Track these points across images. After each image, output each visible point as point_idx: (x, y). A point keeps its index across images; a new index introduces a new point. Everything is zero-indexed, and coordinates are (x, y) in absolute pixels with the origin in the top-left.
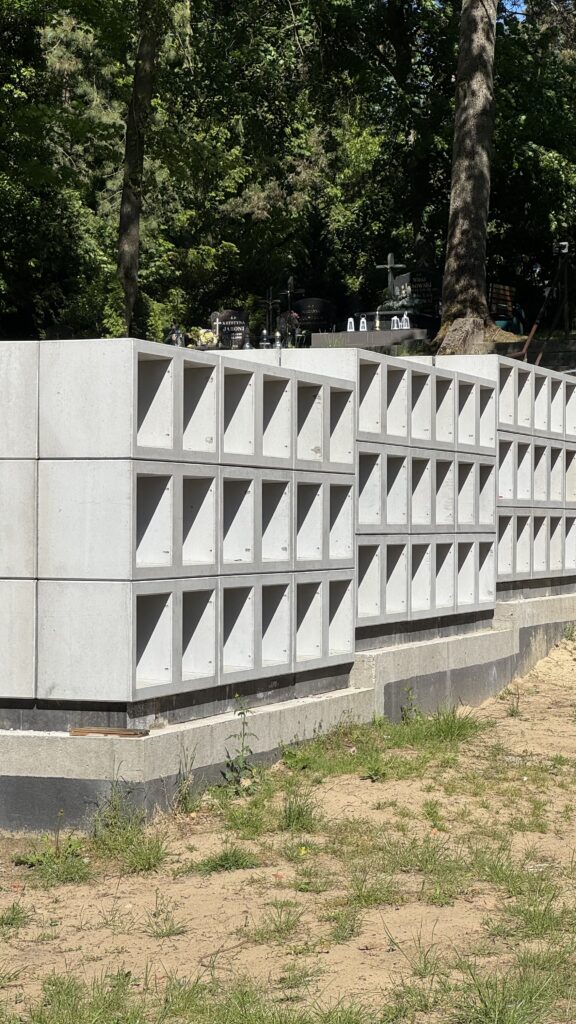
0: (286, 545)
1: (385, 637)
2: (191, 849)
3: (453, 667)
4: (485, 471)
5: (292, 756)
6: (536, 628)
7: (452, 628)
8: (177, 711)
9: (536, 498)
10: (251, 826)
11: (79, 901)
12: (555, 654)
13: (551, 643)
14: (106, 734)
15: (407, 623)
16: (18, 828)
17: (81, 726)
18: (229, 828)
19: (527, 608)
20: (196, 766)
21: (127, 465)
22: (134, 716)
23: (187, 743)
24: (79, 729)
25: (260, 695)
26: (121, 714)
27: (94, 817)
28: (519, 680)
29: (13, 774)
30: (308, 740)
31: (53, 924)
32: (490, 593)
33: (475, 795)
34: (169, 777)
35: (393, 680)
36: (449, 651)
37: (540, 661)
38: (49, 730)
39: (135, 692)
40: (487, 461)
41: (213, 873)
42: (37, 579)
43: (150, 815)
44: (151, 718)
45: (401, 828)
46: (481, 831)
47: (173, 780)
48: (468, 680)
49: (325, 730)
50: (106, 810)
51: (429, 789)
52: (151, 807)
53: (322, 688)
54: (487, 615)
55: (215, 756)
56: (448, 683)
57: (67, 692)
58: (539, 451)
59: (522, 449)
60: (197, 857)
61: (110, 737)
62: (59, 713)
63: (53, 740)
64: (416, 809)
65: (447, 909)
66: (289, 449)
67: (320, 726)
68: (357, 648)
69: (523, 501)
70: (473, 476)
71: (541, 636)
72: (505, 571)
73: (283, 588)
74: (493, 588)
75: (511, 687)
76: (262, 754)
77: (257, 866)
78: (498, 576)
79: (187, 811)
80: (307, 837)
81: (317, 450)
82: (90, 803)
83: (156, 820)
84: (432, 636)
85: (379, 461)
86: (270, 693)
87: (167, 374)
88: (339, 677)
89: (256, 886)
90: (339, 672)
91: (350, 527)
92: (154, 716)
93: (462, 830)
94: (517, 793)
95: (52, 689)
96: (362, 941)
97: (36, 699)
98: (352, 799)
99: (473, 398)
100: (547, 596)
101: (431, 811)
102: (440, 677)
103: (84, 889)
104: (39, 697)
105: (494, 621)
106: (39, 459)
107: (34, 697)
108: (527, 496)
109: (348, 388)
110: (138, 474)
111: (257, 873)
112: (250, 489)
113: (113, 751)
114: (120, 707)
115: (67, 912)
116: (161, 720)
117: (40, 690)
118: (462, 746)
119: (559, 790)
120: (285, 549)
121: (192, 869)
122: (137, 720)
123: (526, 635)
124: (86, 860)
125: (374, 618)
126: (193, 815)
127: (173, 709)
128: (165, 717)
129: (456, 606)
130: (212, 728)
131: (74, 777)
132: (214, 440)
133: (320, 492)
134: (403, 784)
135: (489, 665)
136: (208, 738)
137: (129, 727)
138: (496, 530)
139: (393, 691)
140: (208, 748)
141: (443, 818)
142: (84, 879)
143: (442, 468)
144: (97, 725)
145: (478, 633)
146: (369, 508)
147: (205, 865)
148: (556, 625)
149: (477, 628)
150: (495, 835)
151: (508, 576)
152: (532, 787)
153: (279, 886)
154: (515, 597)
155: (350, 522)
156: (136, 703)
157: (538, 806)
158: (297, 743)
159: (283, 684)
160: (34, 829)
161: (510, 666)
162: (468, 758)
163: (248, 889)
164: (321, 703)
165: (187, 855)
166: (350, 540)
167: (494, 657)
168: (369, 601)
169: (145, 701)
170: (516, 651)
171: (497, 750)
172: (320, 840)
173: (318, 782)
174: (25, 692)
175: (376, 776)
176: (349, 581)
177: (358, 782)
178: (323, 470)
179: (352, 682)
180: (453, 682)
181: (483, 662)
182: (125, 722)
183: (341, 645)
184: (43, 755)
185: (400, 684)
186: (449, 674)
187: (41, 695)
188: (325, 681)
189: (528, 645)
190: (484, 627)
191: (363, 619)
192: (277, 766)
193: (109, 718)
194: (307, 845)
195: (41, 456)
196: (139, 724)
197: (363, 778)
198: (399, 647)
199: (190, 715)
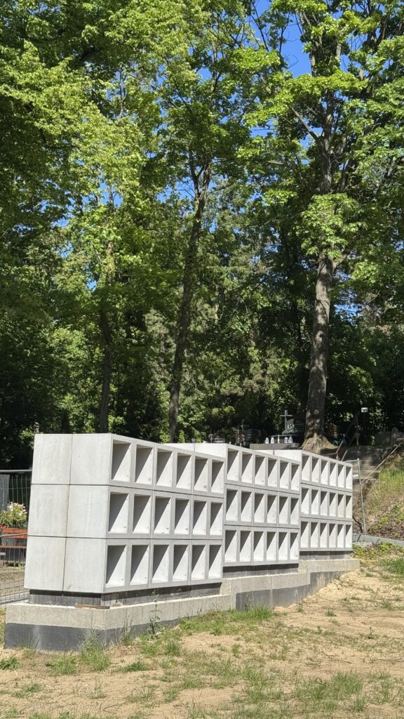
0: (188, 527)
1: (240, 572)
2: (122, 661)
3: (273, 588)
4: (294, 501)
5: (184, 623)
6: (320, 573)
7: (276, 571)
8: (127, 599)
9: (321, 514)
10: (152, 652)
11: (67, 682)
12: (330, 586)
13: (327, 581)
14: (90, 607)
15: (251, 566)
18: (142, 653)
19: (314, 564)
20: (133, 624)
21: (106, 488)
22: (104, 600)
23: (128, 613)
24: (81, 605)
25: (172, 594)
26: (99, 599)
27: (82, 646)
28: (310, 597)
29: (50, 625)
30: (194, 617)
31: (51, 691)
32: (296, 556)
33: (259, 643)
34: (118, 629)
35: (241, 592)
36: (272, 581)
37: (322, 589)
38: (68, 605)
39: (105, 589)
40: (295, 497)
41: (129, 673)
42: (66, 537)
43: (107, 646)
44: (114, 601)
45: (219, 656)
46: (255, 658)
47: (121, 630)
48: (281, 595)
49: (204, 612)
50: (88, 643)
51: (238, 639)
52: (108, 641)
53: (206, 593)
54: (295, 566)
55: (144, 620)
56: (271, 595)
57: (76, 588)
58: (323, 494)
59: (314, 493)
60: (123, 665)
61: (92, 609)
62: (73, 598)
63: (68, 610)
64: (229, 648)
65: (221, 690)
66: (191, 487)
67: (201, 610)
68: (224, 576)
69: (314, 515)
70: (287, 504)
71: (322, 577)
72: (304, 546)
73: (186, 546)
74: (298, 554)
75: (305, 599)
76: (169, 621)
77: (148, 670)
78: (300, 548)
79: (127, 645)
80: (175, 658)
81: (205, 487)
82: (81, 639)
83: (110, 648)
84: (265, 573)
85: (237, 493)
86: (177, 594)
87: (129, 450)
88: (215, 589)
89: (145, 678)
90: (215, 586)
91: (223, 522)
93: (246, 657)
94: (278, 643)
95: (69, 587)
96: (177, 702)
98: (202, 642)
99: (288, 469)
100: (328, 559)
101: (235, 650)
102: (267, 592)
103: (71, 678)
104: (64, 590)
105: (299, 569)
106: (70, 485)
107: (62, 590)
108: (316, 513)
109: (222, 460)
110: (111, 493)
111: (146, 673)
112: (169, 502)
114: (98, 596)
115: (59, 687)
116: (119, 603)
117: (65, 587)
118: (264, 622)
119: (299, 643)
120: (187, 529)
121: (120, 670)
122: (106, 602)
123: (314, 576)
124: (77, 665)
125: (233, 563)
126: (129, 647)
127: (126, 598)
128: (121, 601)
129: (277, 560)
130: (143, 607)
131: (75, 627)
133: (206, 505)
134: (227, 636)
135: (294, 589)
136: (140, 612)
137: (101, 605)
138: (300, 527)
139: (241, 597)
140: (140, 616)
141: (240, 652)
142: (73, 673)
143: (271, 499)
144: (88, 603)
145: (290, 573)
146: (231, 515)
147: (126, 668)
148: (331, 573)
149: (290, 571)
150: (260, 660)
151: (306, 548)
152: (286, 641)
153: (154, 678)
154: (310, 558)
155: (222, 519)
156: (106, 594)
157: (286, 649)
158: (188, 618)
159: (185, 590)
160: (57, 650)
161: (305, 590)
162: (264, 628)
163: (140, 679)
164: (201, 600)
165: (120, 664)
166: (221, 528)
167: (296, 585)
168: (230, 556)
169: (111, 594)
170: (309, 583)
171: (280, 624)
172: (180, 660)
173: (190, 634)
174: (59, 589)
175: (217, 633)
176: (220, 546)
177: (208, 635)
178: (207, 495)
179: (221, 591)
180: (273, 595)
181: (290, 587)
182: (100, 602)
183: (215, 574)
184: (63, 616)
185: (244, 594)
186: (271, 591)
188: (207, 590)
189: (315, 581)
190: (293, 571)
191: (227, 563)
192: (177, 627)
193: (93, 601)
194: (172, 661)
196: (107, 604)
197: (211, 634)
198: (247, 577)
199: (134, 601)
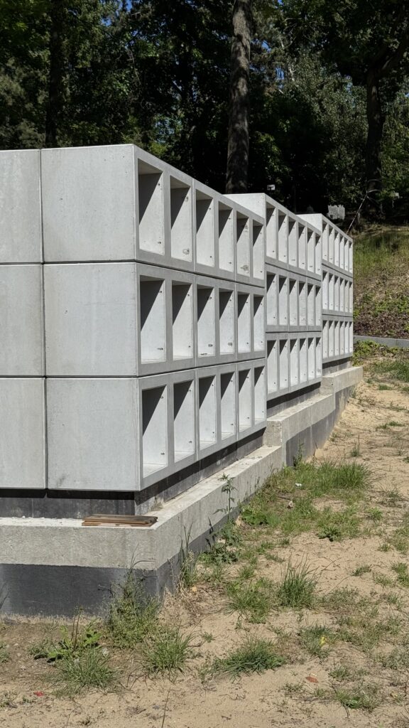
0: (231, 341)
2: (209, 638)
4: (317, 289)
5: (249, 513)
6: (340, 392)
7: (305, 395)
8: (169, 489)
12: (348, 407)
13: (346, 400)
15: (287, 395)
16: (34, 613)
17: (91, 513)
18: (234, 607)
19: (338, 380)
20: (191, 540)
21: (131, 267)
22: (140, 502)
25: (219, 462)
26: (129, 502)
28: (336, 426)
29: (27, 562)
32: (320, 371)
34: (174, 557)
35: (289, 438)
36: (311, 412)
37: (342, 413)
38: (60, 517)
39: (142, 480)
40: (318, 283)
42: (46, 377)
43: (161, 600)
44: (152, 500)
47: (177, 559)
48: (318, 431)
49: (260, 484)
52: (161, 590)
53: (250, 449)
54: (317, 386)
55: (202, 527)
56: (311, 435)
57: (77, 482)
59: (330, 278)
60: (217, 649)
61: (122, 527)
62: (69, 501)
63: (65, 531)
66: (232, 265)
67: (258, 482)
68: (269, 414)
69: (331, 311)
70: (313, 291)
71: (342, 397)
73: (231, 375)
74: (321, 367)
75: (334, 432)
77: (284, 663)
78: (323, 359)
79: (188, 585)
81: (246, 268)
82: (104, 590)
83: (167, 603)
85: (275, 279)
86: (224, 459)
87: (157, 186)
88: (258, 440)
89: (296, 697)
90: (256, 438)
91: (262, 327)
92: (154, 498)
95: (62, 480)
97: (47, 489)
98: (323, 561)
99: (313, 237)
102: (308, 431)
104: (50, 487)
105: (321, 390)
106: (44, 263)
107: (45, 487)
108: (332, 308)
109: (261, 221)
110: (141, 276)
111: (288, 675)
112: (211, 296)
113: (125, 540)
114: (129, 496)
116: (159, 501)
117: (50, 480)
120: (231, 344)
122: (142, 505)
123: (338, 397)
125: (275, 393)
126: (194, 589)
127: (167, 488)
128: (161, 497)
129: (308, 381)
130: (200, 503)
131: (87, 565)
132: (191, 252)
133: (249, 298)
135: (326, 418)
137: (136, 514)
138: (322, 329)
139: (289, 446)
140: (198, 521)
142: (108, 681)
143: (301, 285)
144: (106, 512)
145: (316, 399)
146: (269, 313)
147: (229, 662)
148: (347, 389)
151: (326, 358)
154: (327, 372)
155: (263, 323)
156: (142, 491)
158: (248, 500)
159: (231, 450)
160: (49, 615)
161: (333, 418)
164: (258, 464)
165: (208, 647)
166: (263, 337)
167: (327, 413)
168: (272, 382)
169: (150, 488)
170: (335, 407)
173: (285, 542)
174: (40, 485)
175: (329, 533)
176: (262, 367)
177: (319, 541)
178: (250, 283)
179: (265, 442)
180: (313, 433)
181: (323, 418)
182: (133, 509)
183: (260, 415)
184: (57, 544)
185: (293, 440)
186: (311, 428)
187: (52, 486)
188: (252, 443)
189: (339, 403)
191: (270, 395)
192: (238, 522)
193: (117, 506)
195: (46, 261)
196: (144, 508)
197: (320, 537)
199: (178, 490)
